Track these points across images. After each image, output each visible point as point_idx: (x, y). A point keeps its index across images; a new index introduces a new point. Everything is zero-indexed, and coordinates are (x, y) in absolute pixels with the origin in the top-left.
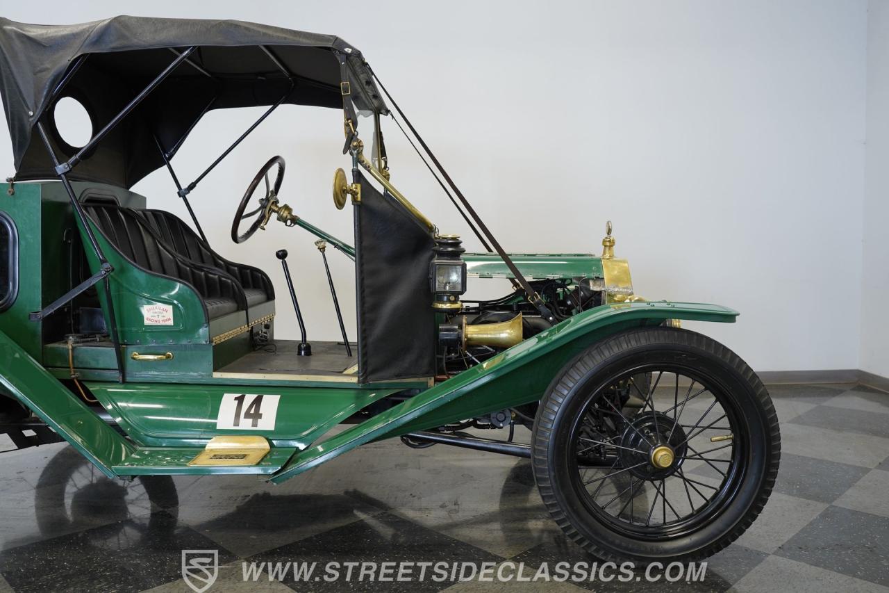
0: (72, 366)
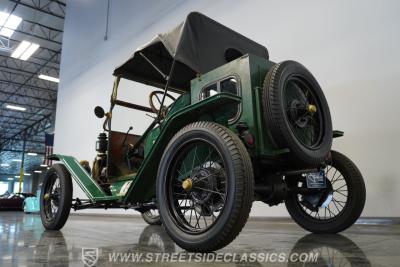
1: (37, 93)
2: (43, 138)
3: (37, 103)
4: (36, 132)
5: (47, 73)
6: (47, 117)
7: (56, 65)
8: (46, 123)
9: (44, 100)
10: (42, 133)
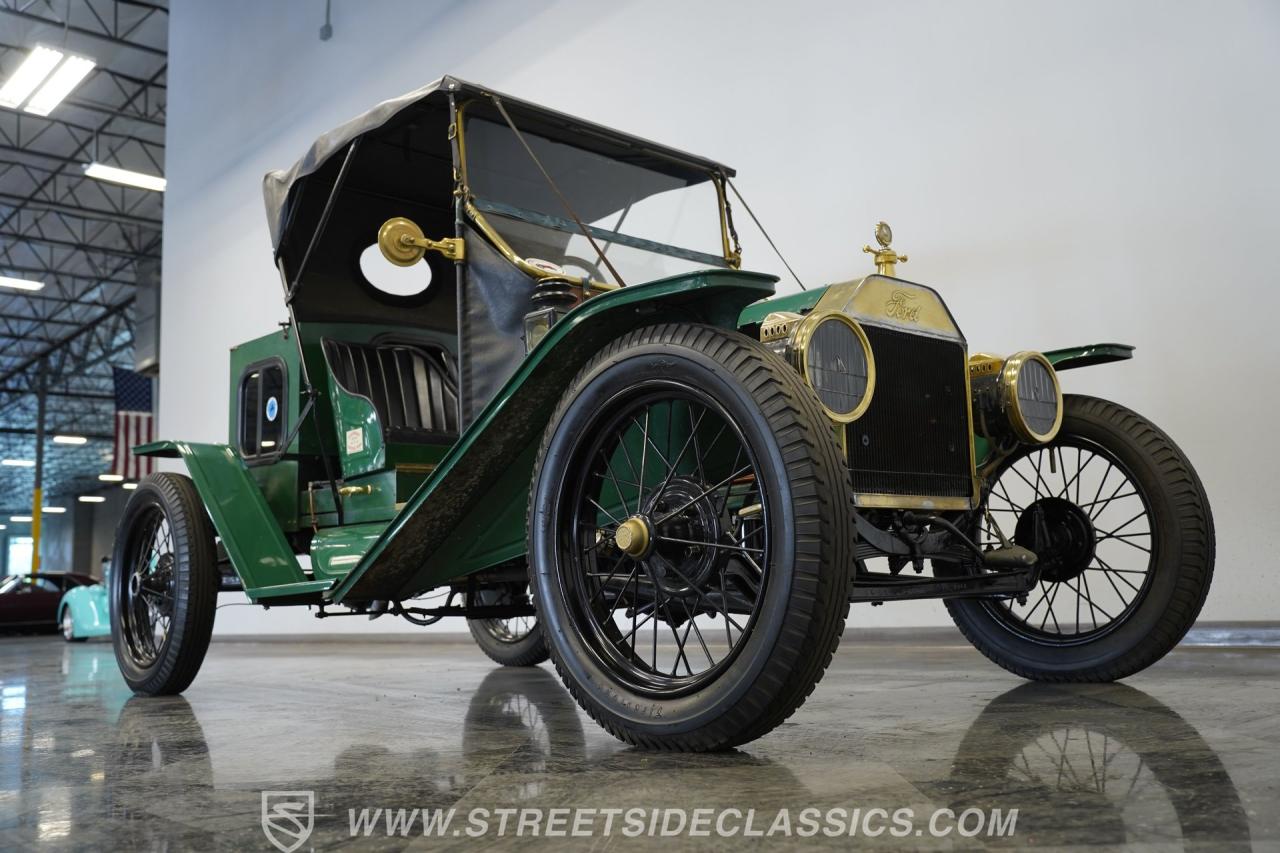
0: (312, 512)
1: (77, 230)
2: (107, 385)
3: (79, 263)
4: (81, 363)
5: (113, 158)
6: (116, 310)
7: (144, 130)
8: (114, 332)
9: (105, 250)
10: (100, 368)
